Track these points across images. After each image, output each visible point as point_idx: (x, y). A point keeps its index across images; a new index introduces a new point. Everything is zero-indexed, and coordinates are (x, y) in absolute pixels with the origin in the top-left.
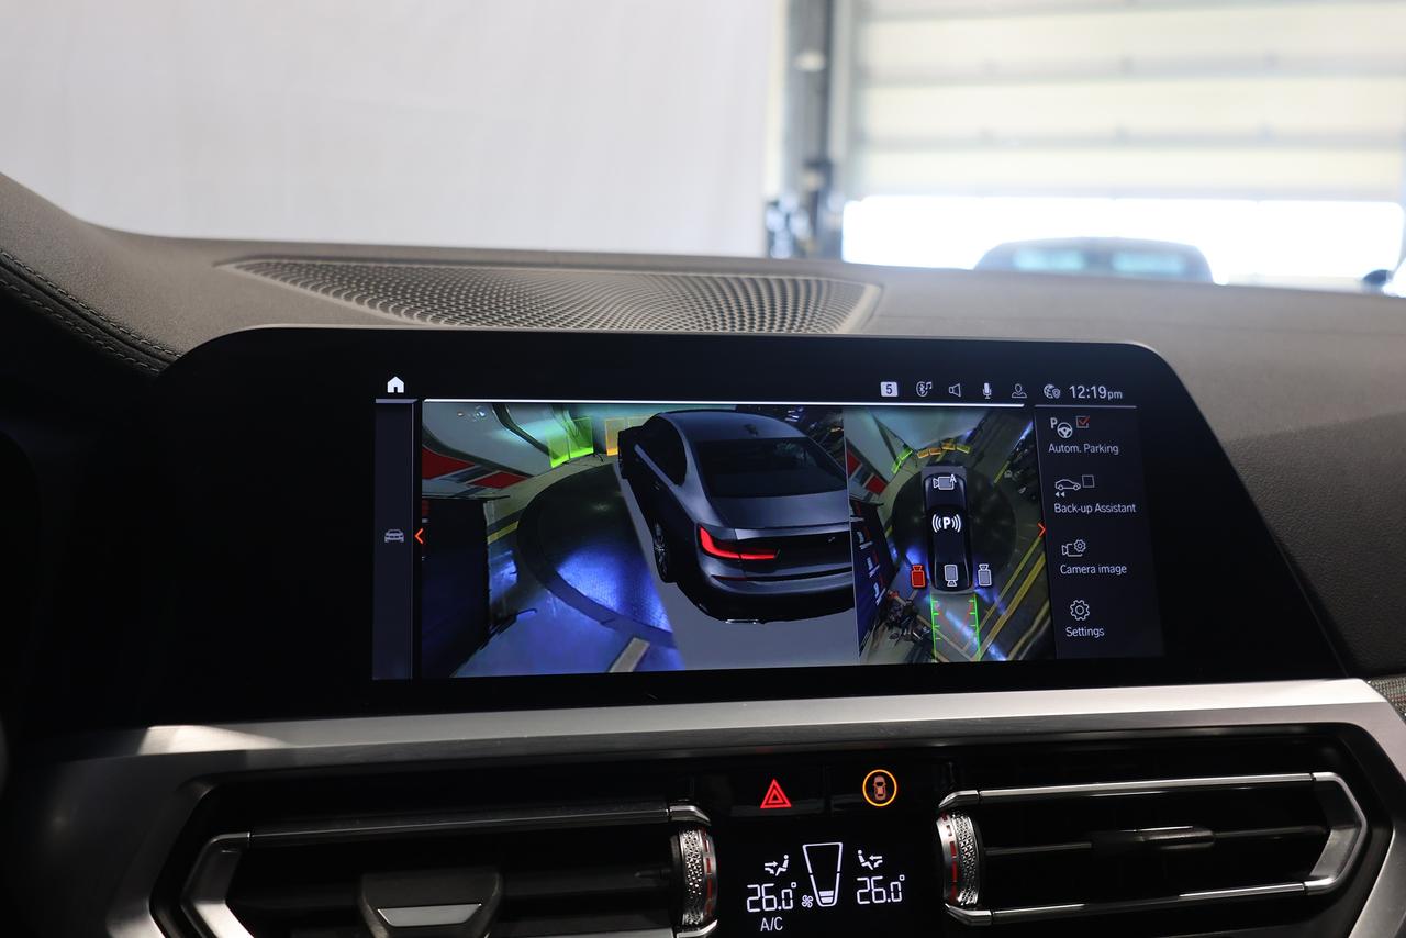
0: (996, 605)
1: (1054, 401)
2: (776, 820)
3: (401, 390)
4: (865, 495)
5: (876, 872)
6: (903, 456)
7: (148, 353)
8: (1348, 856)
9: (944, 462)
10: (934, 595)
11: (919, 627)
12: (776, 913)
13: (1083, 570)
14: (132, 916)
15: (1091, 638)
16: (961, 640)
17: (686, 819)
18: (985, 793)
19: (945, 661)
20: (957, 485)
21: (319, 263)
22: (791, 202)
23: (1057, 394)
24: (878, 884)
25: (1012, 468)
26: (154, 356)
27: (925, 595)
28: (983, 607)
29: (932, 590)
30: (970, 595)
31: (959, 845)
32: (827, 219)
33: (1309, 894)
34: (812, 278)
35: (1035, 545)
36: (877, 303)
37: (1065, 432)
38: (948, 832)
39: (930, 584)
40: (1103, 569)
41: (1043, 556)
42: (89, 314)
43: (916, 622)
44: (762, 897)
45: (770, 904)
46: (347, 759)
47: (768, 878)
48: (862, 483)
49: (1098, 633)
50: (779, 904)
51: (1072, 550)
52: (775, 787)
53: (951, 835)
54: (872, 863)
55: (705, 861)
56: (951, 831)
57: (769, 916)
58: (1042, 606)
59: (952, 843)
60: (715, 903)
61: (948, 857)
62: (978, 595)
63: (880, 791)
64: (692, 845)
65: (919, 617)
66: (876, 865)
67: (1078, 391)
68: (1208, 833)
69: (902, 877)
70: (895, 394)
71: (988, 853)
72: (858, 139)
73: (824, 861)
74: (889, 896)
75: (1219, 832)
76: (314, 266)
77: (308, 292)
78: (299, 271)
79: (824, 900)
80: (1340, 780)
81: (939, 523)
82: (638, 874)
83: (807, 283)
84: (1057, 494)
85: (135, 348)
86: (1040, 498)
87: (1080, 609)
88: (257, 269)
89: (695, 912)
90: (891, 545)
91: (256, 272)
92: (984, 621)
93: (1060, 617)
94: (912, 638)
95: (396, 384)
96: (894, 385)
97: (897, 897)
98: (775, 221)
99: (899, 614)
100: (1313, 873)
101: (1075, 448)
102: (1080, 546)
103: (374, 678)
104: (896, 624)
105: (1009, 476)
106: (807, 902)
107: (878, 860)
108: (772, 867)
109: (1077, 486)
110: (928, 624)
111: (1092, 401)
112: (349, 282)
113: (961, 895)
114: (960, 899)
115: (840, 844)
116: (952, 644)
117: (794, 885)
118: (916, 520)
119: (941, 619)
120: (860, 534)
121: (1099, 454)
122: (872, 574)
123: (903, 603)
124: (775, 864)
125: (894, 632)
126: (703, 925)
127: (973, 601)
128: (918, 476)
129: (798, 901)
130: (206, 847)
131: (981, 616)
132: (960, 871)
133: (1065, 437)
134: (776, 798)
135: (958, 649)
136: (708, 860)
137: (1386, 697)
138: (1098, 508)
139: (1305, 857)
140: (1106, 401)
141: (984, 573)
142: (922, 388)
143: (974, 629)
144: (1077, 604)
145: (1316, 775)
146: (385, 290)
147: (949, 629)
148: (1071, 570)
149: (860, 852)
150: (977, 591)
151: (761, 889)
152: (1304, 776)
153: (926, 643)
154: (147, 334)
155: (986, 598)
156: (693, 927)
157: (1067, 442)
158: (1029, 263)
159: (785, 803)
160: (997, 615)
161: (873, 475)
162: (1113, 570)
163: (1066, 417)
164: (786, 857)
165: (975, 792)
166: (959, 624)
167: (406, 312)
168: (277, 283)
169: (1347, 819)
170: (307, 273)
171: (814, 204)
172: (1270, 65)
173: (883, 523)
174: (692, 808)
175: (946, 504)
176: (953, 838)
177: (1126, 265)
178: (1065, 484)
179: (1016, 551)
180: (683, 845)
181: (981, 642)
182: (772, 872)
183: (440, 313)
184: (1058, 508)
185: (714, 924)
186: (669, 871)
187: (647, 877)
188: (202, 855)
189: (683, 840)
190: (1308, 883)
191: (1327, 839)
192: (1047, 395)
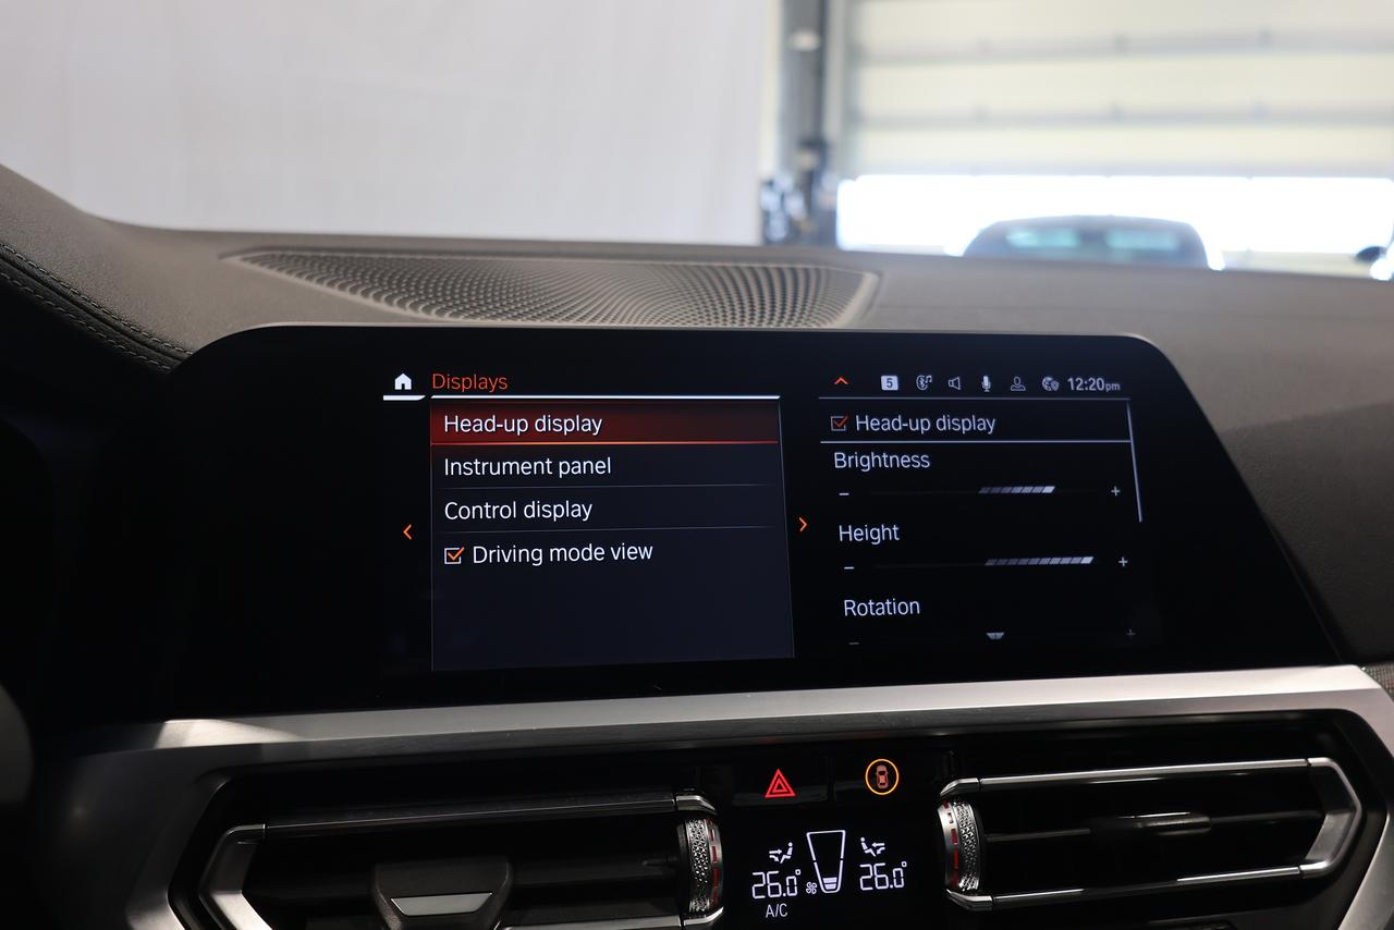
1: (1053, 393)
2: (781, 808)
3: (408, 387)
5: (879, 858)
7: (159, 351)
8: (1342, 841)
12: (781, 900)
14: (151, 906)
17: (692, 808)
18: (985, 781)
21: (323, 254)
22: (786, 182)
23: (1056, 386)
24: (880, 871)
26: (164, 353)
31: (960, 832)
32: (822, 198)
33: (1305, 877)
36: (876, 293)
38: (950, 819)
42: (102, 313)
44: (767, 884)
45: (774, 890)
47: (773, 865)
50: (784, 891)
52: (779, 776)
53: (952, 822)
54: (875, 849)
55: (711, 850)
56: (951, 818)
57: (774, 902)
59: (953, 830)
60: (721, 890)
61: (949, 844)
63: (882, 779)
64: (699, 834)
66: (879, 852)
67: (1076, 384)
68: (1205, 819)
69: (904, 864)
70: (895, 387)
71: (989, 839)
72: (853, 118)
73: (827, 848)
74: (891, 882)
75: (1215, 817)
76: (318, 257)
77: (313, 285)
78: (304, 263)
79: (828, 887)
80: (1335, 765)
82: (645, 863)
83: (806, 271)
85: (147, 346)
88: (262, 261)
89: (701, 899)
91: (262, 265)
95: (403, 381)
96: (895, 379)
97: (899, 883)
98: (771, 200)
100: (1309, 857)
106: (811, 888)
107: (881, 847)
108: (776, 855)
111: (1090, 393)
112: (354, 275)
113: (963, 881)
114: (961, 885)
115: (844, 832)
117: (798, 872)
124: (779, 852)
126: (709, 912)
129: (802, 887)
130: (222, 840)
132: (961, 855)
134: (779, 787)
136: (714, 848)
137: (1380, 683)
139: (1300, 842)
140: (1104, 393)
142: (922, 382)
145: (1311, 760)
146: (389, 283)
149: (863, 839)
151: (766, 877)
152: (1299, 762)
154: (158, 332)
156: (700, 914)
158: (1021, 239)
159: (789, 792)
164: (790, 844)
165: (976, 780)
167: (411, 306)
168: (283, 276)
169: (1342, 803)
170: (312, 265)
171: (809, 182)
172: (1265, 41)
174: (698, 798)
176: (954, 825)
177: (1120, 242)
180: (690, 834)
182: (776, 859)
183: (444, 306)
185: (721, 911)
186: (675, 859)
187: (654, 865)
188: (218, 846)
189: (689, 829)
190: (1304, 867)
191: (1322, 823)
192: (1046, 387)
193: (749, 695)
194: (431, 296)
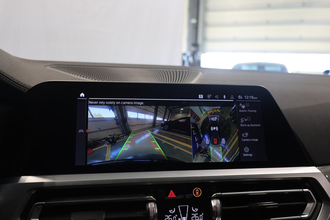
0: (226, 148)
1: (241, 99)
2: (172, 200)
3: (84, 96)
4: (195, 121)
5: (196, 213)
6: (204, 113)
8: (312, 210)
9: (214, 114)
10: (211, 146)
11: (208, 154)
13: (247, 140)
15: (249, 156)
16: (218, 157)
17: (151, 199)
18: (223, 194)
19: (214, 162)
20: (217, 119)
21: (70, 66)
22: (189, 54)
23: (241, 98)
24: (197, 215)
25: (230, 115)
26: (25, 88)
27: (209, 146)
28: (223, 149)
29: (211, 145)
30: (220, 146)
32: (197, 58)
33: (302, 219)
34: (187, 71)
35: (236, 134)
36: (202, 77)
37: (243, 107)
39: (210, 143)
40: (252, 140)
41: (238, 136)
43: (207, 152)
44: (168, 219)
46: (68, 184)
47: (170, 214)
48: (194, 119)
49: (251, 155)
51: (245, 135)
52: (172, 192)
54: (195, 210)
55: (154, 210)
56: (214, 203)
58: (237, 149)
59: (215, 206)
61: (214, 209)
62: (222, 146)
63: (197, 193)
64: (152, 206)
65: (207, 151)
67: (246, 97)
68: (277, 204)
69: (203, 214)
70: (202, 98)
71: (224, 208)
72: (205, 39)
73: (184, 210)
74: (199, 218)
75: (280, 203)
76: (68, 67)
79: (184, 219)
80: (310, 191)
81: (213, 128)
82: (138, 213)
84: (241, 122)
85: (21, 86)
86: (237, 123)
87: (247, 149)
88: (54, 68)
90: (201, 134)
92: (223, 152)
93: (242, 151)
94: (206, 156)
95: (82, 95)
96: (202, 96)
97: (201, 219)
98: (185, 58)
99: (203, 150)
100: (303, 214)
101: (246, 111)
102: (247, 134)
103: (76, 165)
104: (202, 153)
105: (230, 117)
107: (197, 210)
109: (246, 120)
110: (210, 153)
111: (250, 99)
112: (76, 71)
113: (217, 218)
115: (188, 206)
116: (215, 158)
117: (176, 216)
118: (207, 128)
119: (213, 151)
120: (193, 131)
121: (251, 112)
122: (196, 141)
123: (204, 148)
124: (172, 211)
125: (202, 155)
127: (221, 147)
128: (208, 117)
129: (177, 219)
130: (34, 205)
131: (223, 151)
132: (216, 213)
133: (243, 108)
134: (172, 194)
135: (217, 159)
136: (155, 209)
137: (321, 171)
138: (251, 125)
139: (301, 210)
140: (253, 100)
141: (223, 141)
142: (209, 96)
143: (221, 154)
144: (246, 148)
145: (304, 190)
146: (86, 74)
147: (215, 154)
148: (244, 140)
149: (192, 208)
150: (222, 145)
151: (168, 217)
152: (301, 190)
153: (209, 157)
154: (24, 83)
155: (224, 147)
157: (244, 109)
158: (244, 68)
159: (174, 196)
160: (226, 151)
161: (197, 117)
162: (255, 140)
163: (243, 103)
164: (175, 209)
165: (220, 193)
166: (217, 153)
167: (91, 79)
169: (311, 201)
170: (66, 69)
171: (194, 54)
172: (302, 22)
173: (199, 129)
174: (152, 197)
175: (214, 124)
176: (215, 205)
177: (267, 69)
178: (243, 119)
179: (231, 135)
180: (149, 206)
181: (222, 158)
182: (171, 212)
184: (241, 125)
186: (146, 212)
187: (140, 213)
188: (33, 207)
189: (149, 205)
190: (302, 216)
191: (307, 205)
192: (239, 98)
193: (165, 172)
194: (96, 77)
